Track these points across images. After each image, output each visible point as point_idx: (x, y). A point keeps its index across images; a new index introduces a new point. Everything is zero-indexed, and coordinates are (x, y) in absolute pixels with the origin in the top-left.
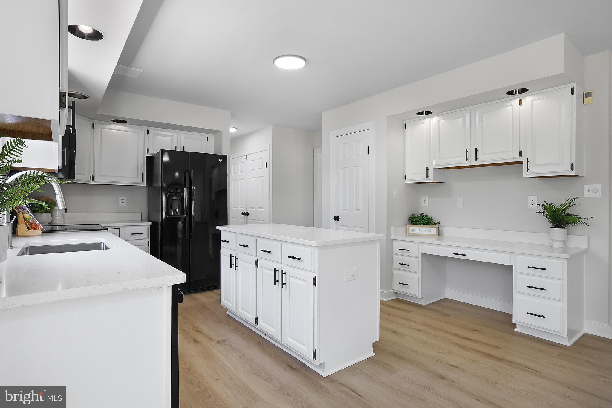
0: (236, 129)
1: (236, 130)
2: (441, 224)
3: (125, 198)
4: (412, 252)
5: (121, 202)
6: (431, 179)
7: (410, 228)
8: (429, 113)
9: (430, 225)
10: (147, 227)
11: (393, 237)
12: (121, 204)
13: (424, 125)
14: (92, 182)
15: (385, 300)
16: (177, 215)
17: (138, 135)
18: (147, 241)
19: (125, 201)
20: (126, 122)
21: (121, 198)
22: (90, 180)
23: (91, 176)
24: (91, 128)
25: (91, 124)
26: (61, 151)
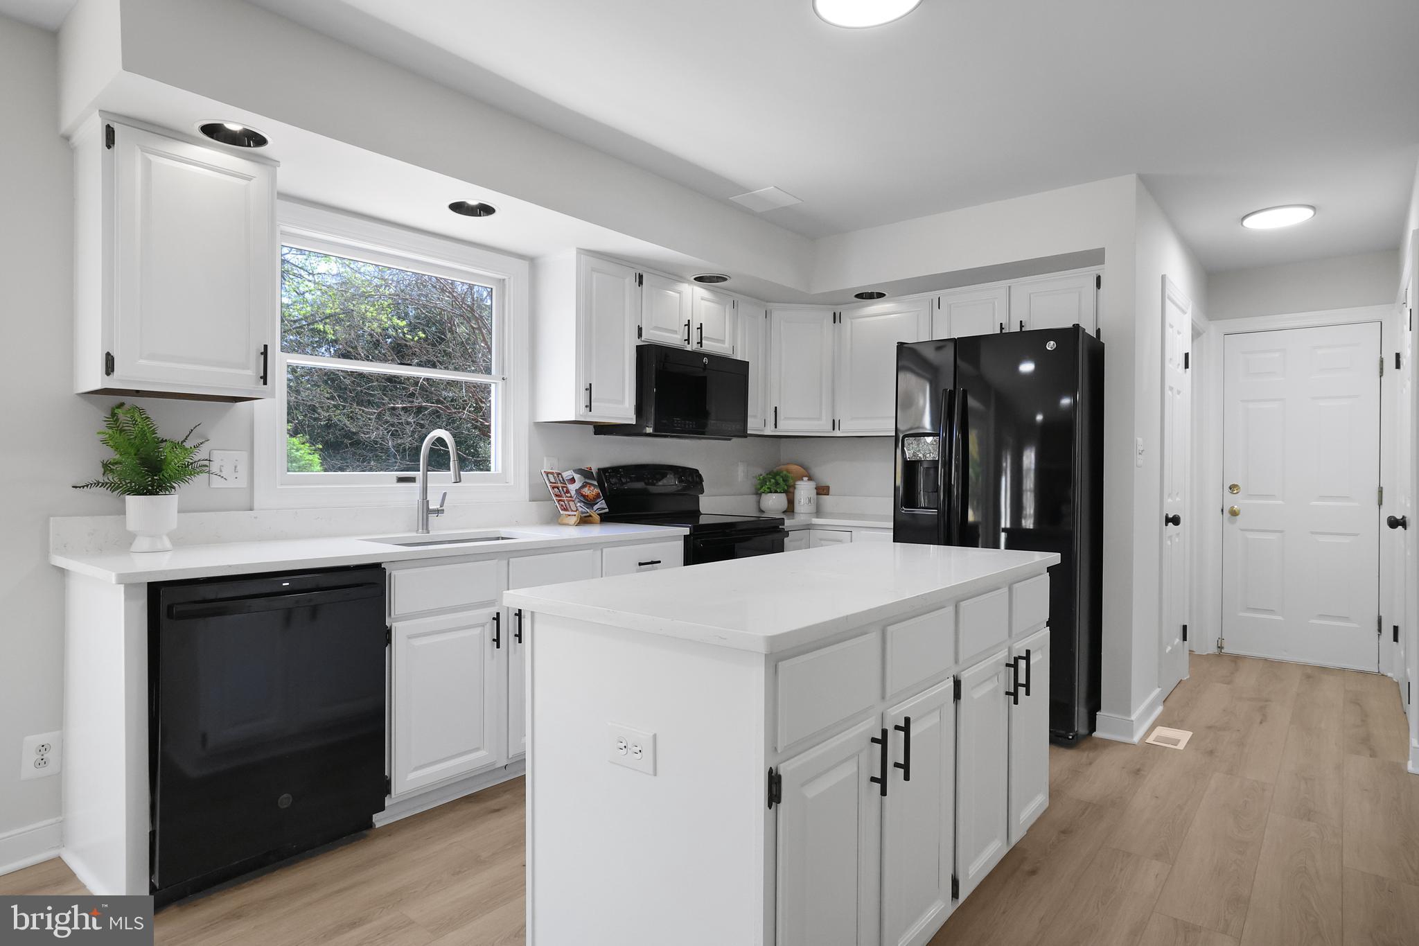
0: (1314, 209)
1: (1314, 213)
17: (918, 316)
20: (885, 295)
22: (834, 429)
23: (834, 420)
24: (835, 322)
25: (835, 313)
26: (582, 390)
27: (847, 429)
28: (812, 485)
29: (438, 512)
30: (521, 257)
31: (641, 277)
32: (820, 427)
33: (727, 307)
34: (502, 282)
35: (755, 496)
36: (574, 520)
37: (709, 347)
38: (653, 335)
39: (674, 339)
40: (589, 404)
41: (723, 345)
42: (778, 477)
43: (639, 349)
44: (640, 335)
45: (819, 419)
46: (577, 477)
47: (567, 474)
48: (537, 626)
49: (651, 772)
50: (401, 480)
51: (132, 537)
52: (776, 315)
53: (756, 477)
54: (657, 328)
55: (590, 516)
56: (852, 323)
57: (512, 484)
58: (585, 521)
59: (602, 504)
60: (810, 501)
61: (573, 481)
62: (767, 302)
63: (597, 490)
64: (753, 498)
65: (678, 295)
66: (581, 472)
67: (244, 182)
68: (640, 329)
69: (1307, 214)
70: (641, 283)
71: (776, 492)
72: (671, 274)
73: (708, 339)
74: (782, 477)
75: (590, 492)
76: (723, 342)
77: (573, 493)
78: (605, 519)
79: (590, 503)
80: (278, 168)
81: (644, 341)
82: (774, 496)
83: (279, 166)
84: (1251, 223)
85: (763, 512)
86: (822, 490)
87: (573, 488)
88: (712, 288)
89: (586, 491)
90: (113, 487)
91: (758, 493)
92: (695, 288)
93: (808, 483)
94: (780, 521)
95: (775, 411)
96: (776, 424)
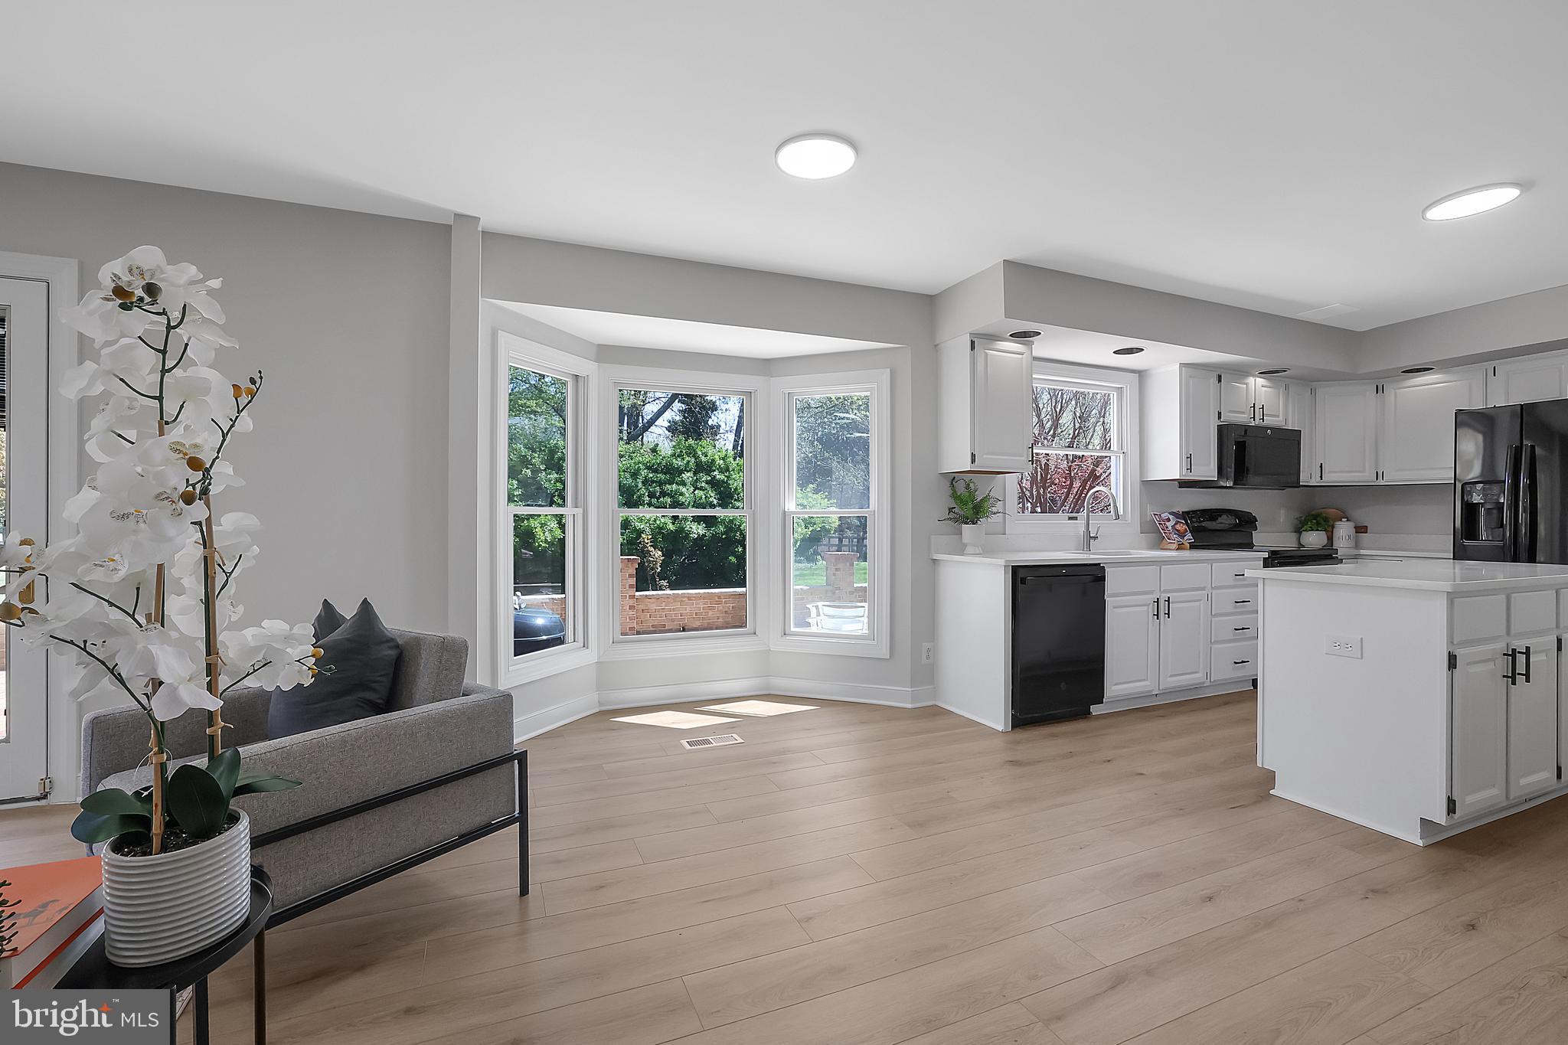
14: (1383, 483)
17: (1470, 383)
20: (1433, 369)
22: (1377, 479)
23: (1377, 472)
24: (1377, 393)
25: (1377, 386)
26: (1184, 458)
27: (1393, 477)
28: (1351, 525)
29: (1095, 538)
30: (1133, 371)
31: (1220, 377)
32: (1365, 477)
34: (1121, 389)
36: (1175, 546)
37: (1269, 421)
38: (1229, 417)
39: (1243, 418)
40: (1189, 468)
41: (1277, 419)
42: (1318, 519)
43: (1220, 428)
44: (1219, 418)
45: (1363, 471)
46: (1171, 517)
47: (1165, 516)
48: (1266, 587)
49: (1360, 657)
50: (1070, 518)
51: (965, 546)
52: (1319, 392)
53: (1297, 518)
54: (1231, 412)
55: (1183, 544)
56: (1396, 393)
57: (1130, 521)
58: (1180, 547)
59: (1189, 536)
60: (1349, 537)
61: (1169, 520)
63: (1185, 527)
64: (1294, 536)
65: (1244, 384)
66: (1172, 513)
67: (1021, 356)
68: (1220, 414)
70: (1220, 381)
71: (1317, 530)
72: (1240, 372)
73: (1268, 415)
74: (1323, 518)
75: (1181, 527)
76: (1278, 416)
77: (1170, 528)
78: (1193, 547)
79: (1182, 535)
81: (1223, 422)
82: (1315, 533)
85: (1304, 547)
86: (1361, 529)
87: (1170, 524)
88: (1269, 378)
89: (1178, 527)
90: (956, 520)
91: (1298, 531)
92: (1257, 379)
93: (1348, 523)
94: (1335, 551)
95: (1321, 467)
96: (1321, 477)
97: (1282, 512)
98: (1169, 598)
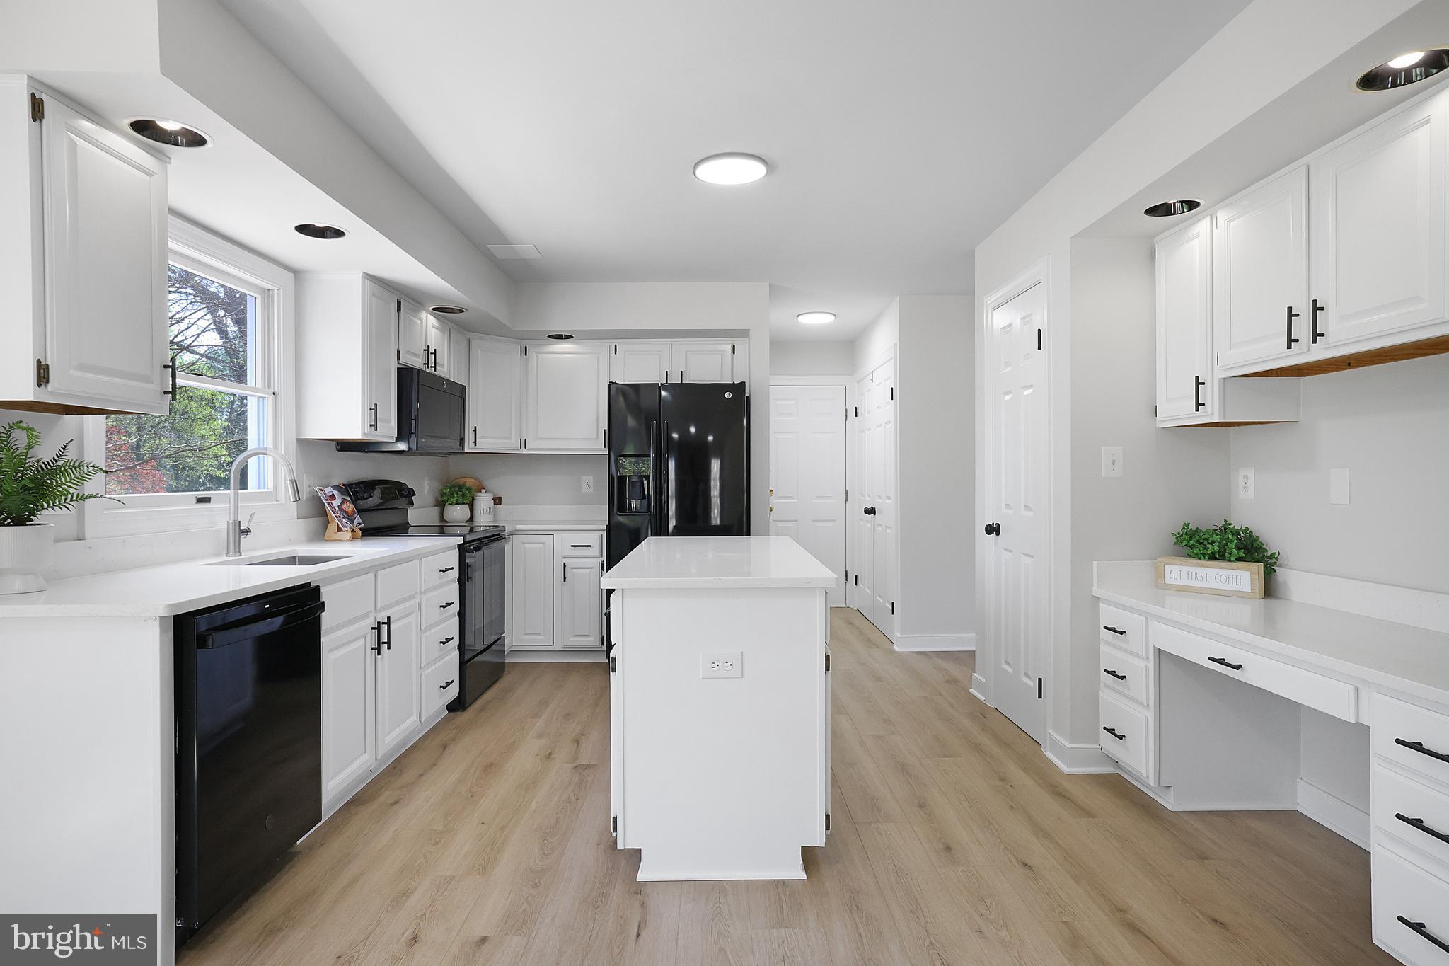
0: (835, 315)
1: (833, 317)
2: (1288, 561)
3: (590, 478)
4: (1135, 639)
5: (585, 485)
6: (1212, 413)
7: (1168, 568)
8: (1192, 205)
9: (1230, 561)
10: (601, 533)
11: (1097, 591)
12: (584, 490)
13: (1196, 243)
14: (524, 451)
15: (1065, 769)
16: (634, 512)
17: (598, 357)
18: (599, 560)
19: (591, 483)
20: (572, 337)
21: (584, 478)
22: (520, 447)
23: (521, 440)
24: (521, 354)
25: (521, 347)
26: (367, 409)
27: (533, 447)
28: (490, 497)
29: (248, 531)
30: (288, 268)
31: (399, 303)
32: (511, 444)
33: (446, 334)
34: (267, 293)
35: (436, 508)
37: (439, 371)
38: (406, 358)
39: (419, 362)
40: (373, 423)
42: (464, 491)
43: (399, 371)
44: (399, 358)
45: (510, 438)
46: (336, 493)
47: (329, 490)
50: (199, 500)
52: (473, 343)
53: (438, 492)
54: (408, 352)
55: (354, 530)
56: (537, 357)
57: (283, 502)
58: (353, 536)
59: (358, 519)
60: (490, 510)
61: (333, 497)
62: (466, 330)
63: (352, 506)
64: (436, 510)
65: (419, 321)
66: (335, 487)
67: (147, 177)
68: (399, 352)
69: (830, 318)
70: (399, 309)
71: (460, 504)
72: (416, 302)
73: (438, 363)
74: (468, 490)
75: (348, 507)
77: (336, 509)
78: (365, 535)
79: (351, 518)
80: (168, 165)
81: (401, 364)
82: (459, 507)
83: (170, 163)
84: (801, 319)
85: (446, 521)
86: (498, 501)
87: (336, 503)
88: (440, 318)
89: (345, 507)
91: (441, 505)
92: (429, 315)
93: (487, 494)
94: (502, 529)
95: (475, 430)
96: (475, 442)
97: (427, 482)
98: (389, 618)
